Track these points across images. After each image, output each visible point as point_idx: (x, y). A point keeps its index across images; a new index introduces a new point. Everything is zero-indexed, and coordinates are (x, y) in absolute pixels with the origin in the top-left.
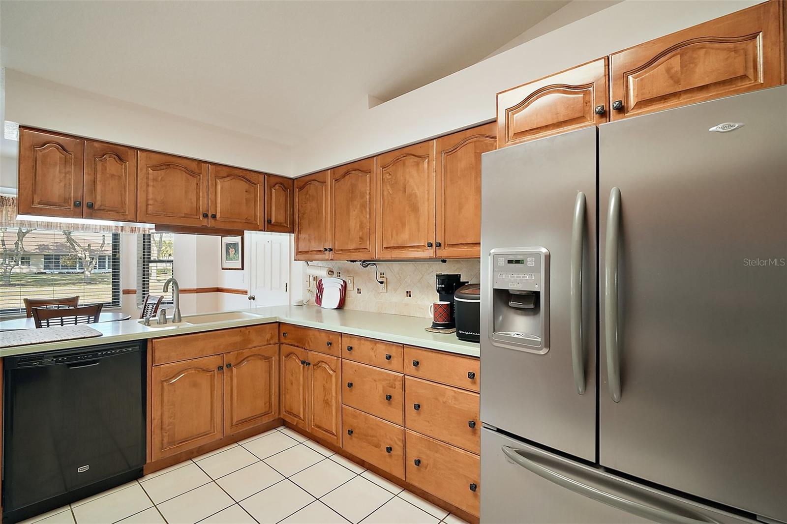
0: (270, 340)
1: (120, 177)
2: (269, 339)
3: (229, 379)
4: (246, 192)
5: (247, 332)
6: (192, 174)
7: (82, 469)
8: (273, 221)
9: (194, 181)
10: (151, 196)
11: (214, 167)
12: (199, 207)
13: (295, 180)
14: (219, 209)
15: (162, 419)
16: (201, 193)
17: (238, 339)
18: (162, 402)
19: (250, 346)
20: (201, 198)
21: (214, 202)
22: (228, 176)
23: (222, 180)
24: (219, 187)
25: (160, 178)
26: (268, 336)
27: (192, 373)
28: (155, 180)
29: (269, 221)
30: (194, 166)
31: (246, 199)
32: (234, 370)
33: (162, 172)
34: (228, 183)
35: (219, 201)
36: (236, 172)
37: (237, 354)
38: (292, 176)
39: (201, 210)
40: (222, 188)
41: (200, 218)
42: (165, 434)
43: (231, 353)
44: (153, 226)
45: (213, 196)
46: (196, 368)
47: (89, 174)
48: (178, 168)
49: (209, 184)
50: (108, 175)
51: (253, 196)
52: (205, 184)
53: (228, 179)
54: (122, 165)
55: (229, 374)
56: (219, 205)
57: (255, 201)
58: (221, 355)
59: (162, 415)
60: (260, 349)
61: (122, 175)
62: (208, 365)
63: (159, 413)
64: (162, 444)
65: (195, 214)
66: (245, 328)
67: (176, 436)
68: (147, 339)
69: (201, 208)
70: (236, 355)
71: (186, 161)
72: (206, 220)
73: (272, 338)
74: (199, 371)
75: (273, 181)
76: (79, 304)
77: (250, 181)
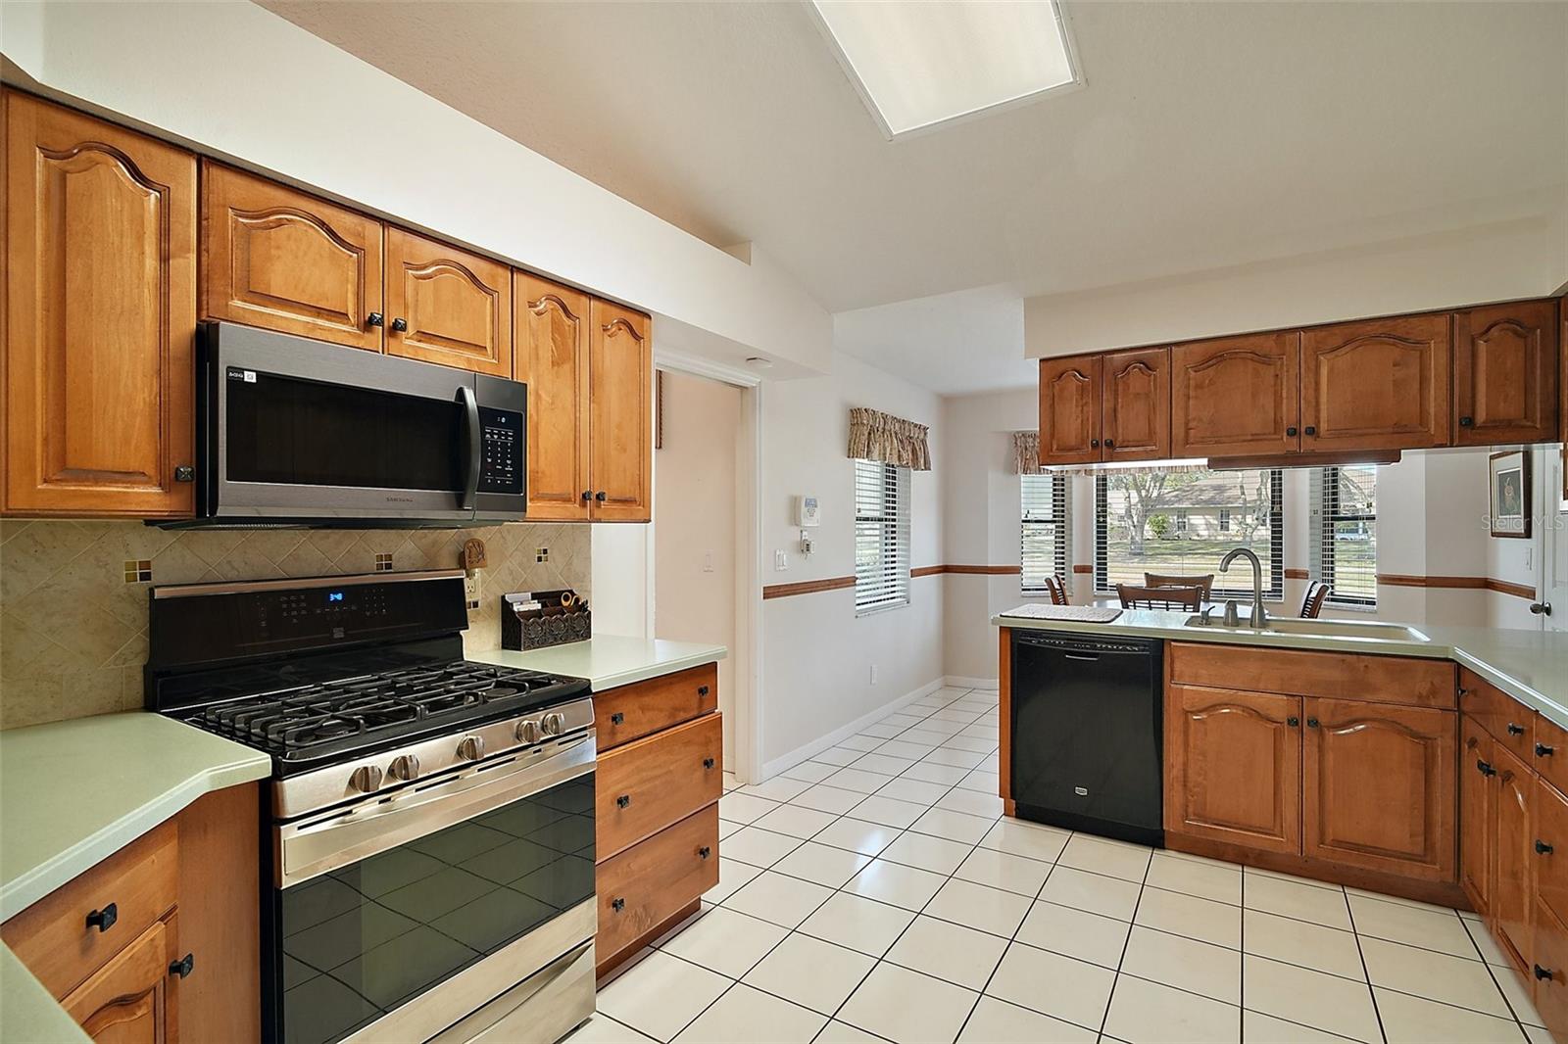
0: (1428, 697)
1: (1147, 395)
2: (1424, 694)
3: (1316, 749)
4: (1394, 365)
5: (1362, 665)
6: (1264, 359)
7: (1082, 791)
8: (1481, 417)
9: (1268, 373)
10: (1192, 414)
11: (1311, 334)
12: (1281, 418)
13: (1562, 301)
14: (1324, 415)
15: (1185, 771)
16: (1284, 391)
17: (1335, 674)
18: (1186, 744)
19: (1369, 697)
20: (1285, 401)
21: (1314, 404)
22: (1345, 344)
23: (1329, 356)
24: (1324, 371)
25: (1207, 382)
26: (1423, 687)
27: (1236, 713)
28: (1199, 386)
29: (1469, 422)
30: (1270, 344)
31: (1394, 381)
32: (1329, 735)
33: (1211, 371)
34: (1345, 359)
35: (1324, 398)
36: (1369, 328)
37: (1336, 705)
38: (1548, 293)
39: (1285, 422)
40: (1331, 371)
41: (1282, 439)
42: (1190, 798)
43: (1320, 700)
44: (1204, 461)
45: (1311, 392)
46: (1245, 708)
47: (1108, 400)
48: (1238, 356)
49: (1302, 370)
50: (1132, 396)
51: (1415, 370)
52: (1294, 371)
53: (1347, 348)
54: (1150, 375)
55: (1315, 740)
56: (1323, 407)
57: (1423, 381)
58: (1297, 698)
59: (1185, 764)
60: (1396, 710)
61: (1150, 392)
62: (1268, 709)
63: (1180, 759)
64: (1186, 812)
65: (1273, 431)
66: (1355, 657)
67: (1208, 807)
68: (1163, 639)
69: (1284, 418)
70: (1332, 707)
71: (1252, 339)
72: (1295, 440)
73: (1434, 692)
74: (1251, 715)
75: (1478, 322)
76: (1212, 588)
77: (1405, 340)
